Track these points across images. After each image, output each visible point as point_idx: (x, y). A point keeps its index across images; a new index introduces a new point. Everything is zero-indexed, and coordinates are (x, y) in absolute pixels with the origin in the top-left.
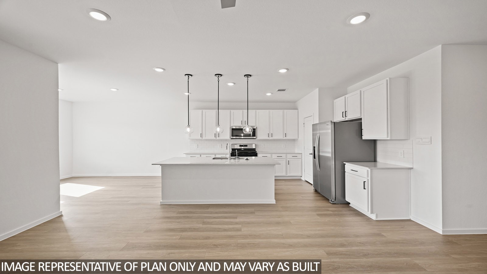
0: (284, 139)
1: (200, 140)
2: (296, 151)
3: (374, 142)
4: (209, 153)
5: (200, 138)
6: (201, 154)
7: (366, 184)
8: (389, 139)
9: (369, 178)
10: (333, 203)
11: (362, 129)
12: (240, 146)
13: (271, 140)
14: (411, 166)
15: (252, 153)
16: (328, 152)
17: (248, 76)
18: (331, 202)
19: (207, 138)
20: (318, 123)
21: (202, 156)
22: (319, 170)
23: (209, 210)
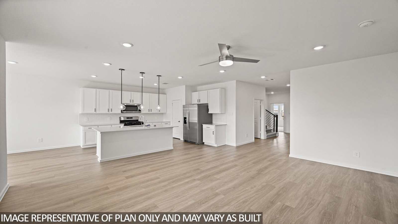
0: (158, 113)
1: (95, 114)
2: (164, 121)
3: (212, 114)
4: (103, 124)
5: (94, 112)
6: (99, 125)
7: (214, 132)
8: (220, 113)
9: (215, 130)
10: (198, 144)
11: (208, 109)
12: (127, 118)
13: (150, 114)
14: (226, 124)
15: (137, 123)
16: (196, 120)
17: (159, 76)
18: (197, 144)
19: (101, 112)
20: (185, 105)
21: (99, 127)
22: (189, 129)
23: (142, 158)
